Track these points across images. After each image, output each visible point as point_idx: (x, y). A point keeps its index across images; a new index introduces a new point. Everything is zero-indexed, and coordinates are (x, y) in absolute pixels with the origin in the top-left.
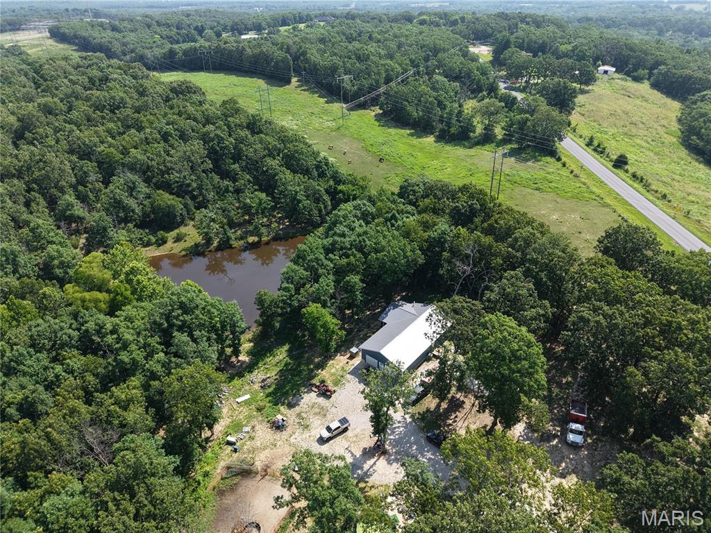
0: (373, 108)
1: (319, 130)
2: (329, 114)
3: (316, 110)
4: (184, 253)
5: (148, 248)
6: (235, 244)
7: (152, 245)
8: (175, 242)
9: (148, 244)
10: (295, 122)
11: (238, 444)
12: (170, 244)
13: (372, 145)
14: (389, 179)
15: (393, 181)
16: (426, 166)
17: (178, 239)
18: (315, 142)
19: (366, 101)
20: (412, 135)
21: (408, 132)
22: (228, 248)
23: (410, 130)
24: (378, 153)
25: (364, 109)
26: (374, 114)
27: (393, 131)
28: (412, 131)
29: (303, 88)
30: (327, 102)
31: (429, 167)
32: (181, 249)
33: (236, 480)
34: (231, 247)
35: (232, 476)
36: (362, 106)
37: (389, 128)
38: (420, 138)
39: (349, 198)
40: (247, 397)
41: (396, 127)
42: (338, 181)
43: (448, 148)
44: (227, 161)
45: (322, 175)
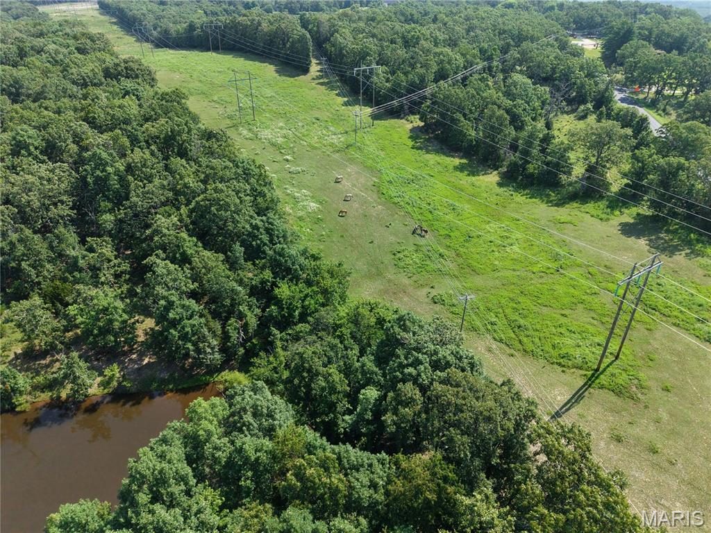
0: (411, 117)
1: (316, 148)
2: (342, 123)
3: (324, 115)
6: (23, 401)
10: (284, 131)
13: (390, 182)
14: (401, 255)
15: (408, 261)
16: (474, 234)
18: (299, 169)
19: (402, 106)
20: (461, 168)
21: (457, 161)
22: (8, 411)
23: (461, 158)
24: (396, 200)
25: (398, 117)
26: (410, 126)
27: (432, 158)
28: (464, 161)
29: (321, 81)
30: (346, 104)
31: (479, 236)
34: (12, 410)
36: (395, 113)
37: (428, 152)
38: (474, 175)
39: (291, 315)
41: (437, 152)
42: (283, 270)
43: (519, 198)
44: (102, 204)
45: (253, 254)
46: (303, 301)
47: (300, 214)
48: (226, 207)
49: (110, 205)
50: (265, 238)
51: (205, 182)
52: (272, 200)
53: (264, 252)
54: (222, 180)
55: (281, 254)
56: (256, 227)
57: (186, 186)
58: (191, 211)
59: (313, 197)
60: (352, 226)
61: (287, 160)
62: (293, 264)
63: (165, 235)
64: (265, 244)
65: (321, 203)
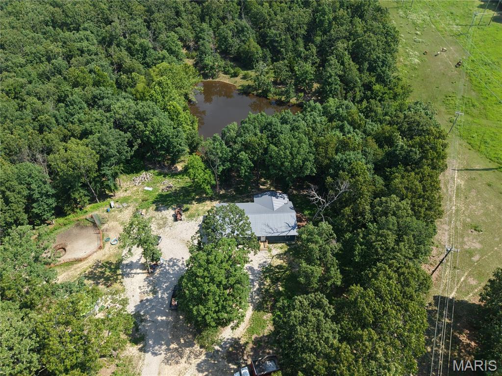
3: (458, 12)
4: (240, 88)
5: (225, 76)
6: (270, 96)
7: (229, 74)
8: (242, 78)
9: (226, 73)
10: (425, 17)
11: (113, 209)
12: (238, 79)
14: (450, 98)
15: (452, 102)
17: (245, 77)
22: (265, 97)
32: (240, 85)
33: (90, 224)
34: (266, 97)
35: (91, 222)
40: (151, 189)
46: (383, 94)
47: (407, 63)
48: (369, 45)
49: (321, 33)
50: (380, 64)
51: (365, 32)
52: (393, 50)
53: (377, 70)
54: (374, 33)
55: (384, 72)
56: (378, 58)
57: (356, 32)
58: (353, 44)
59: (419, 57)
60: (432, 76)
61: (417, 34)
62: (387, 79)
63: (339, 51)
64: (379, 67)
65: (422, 61)
